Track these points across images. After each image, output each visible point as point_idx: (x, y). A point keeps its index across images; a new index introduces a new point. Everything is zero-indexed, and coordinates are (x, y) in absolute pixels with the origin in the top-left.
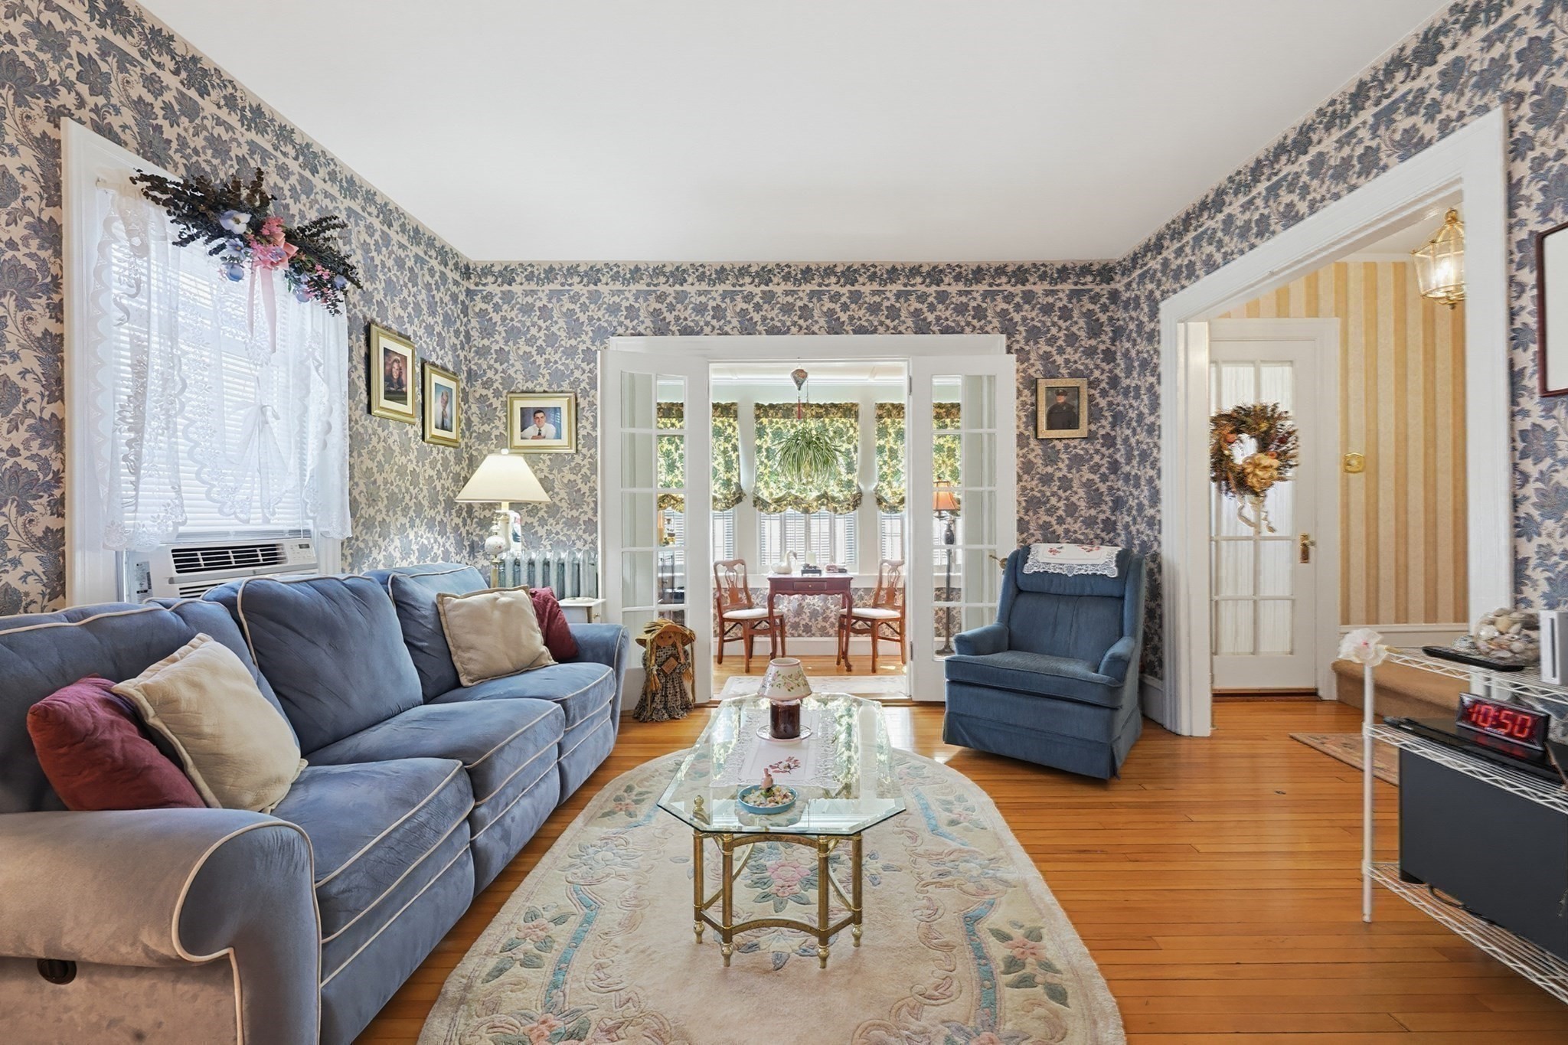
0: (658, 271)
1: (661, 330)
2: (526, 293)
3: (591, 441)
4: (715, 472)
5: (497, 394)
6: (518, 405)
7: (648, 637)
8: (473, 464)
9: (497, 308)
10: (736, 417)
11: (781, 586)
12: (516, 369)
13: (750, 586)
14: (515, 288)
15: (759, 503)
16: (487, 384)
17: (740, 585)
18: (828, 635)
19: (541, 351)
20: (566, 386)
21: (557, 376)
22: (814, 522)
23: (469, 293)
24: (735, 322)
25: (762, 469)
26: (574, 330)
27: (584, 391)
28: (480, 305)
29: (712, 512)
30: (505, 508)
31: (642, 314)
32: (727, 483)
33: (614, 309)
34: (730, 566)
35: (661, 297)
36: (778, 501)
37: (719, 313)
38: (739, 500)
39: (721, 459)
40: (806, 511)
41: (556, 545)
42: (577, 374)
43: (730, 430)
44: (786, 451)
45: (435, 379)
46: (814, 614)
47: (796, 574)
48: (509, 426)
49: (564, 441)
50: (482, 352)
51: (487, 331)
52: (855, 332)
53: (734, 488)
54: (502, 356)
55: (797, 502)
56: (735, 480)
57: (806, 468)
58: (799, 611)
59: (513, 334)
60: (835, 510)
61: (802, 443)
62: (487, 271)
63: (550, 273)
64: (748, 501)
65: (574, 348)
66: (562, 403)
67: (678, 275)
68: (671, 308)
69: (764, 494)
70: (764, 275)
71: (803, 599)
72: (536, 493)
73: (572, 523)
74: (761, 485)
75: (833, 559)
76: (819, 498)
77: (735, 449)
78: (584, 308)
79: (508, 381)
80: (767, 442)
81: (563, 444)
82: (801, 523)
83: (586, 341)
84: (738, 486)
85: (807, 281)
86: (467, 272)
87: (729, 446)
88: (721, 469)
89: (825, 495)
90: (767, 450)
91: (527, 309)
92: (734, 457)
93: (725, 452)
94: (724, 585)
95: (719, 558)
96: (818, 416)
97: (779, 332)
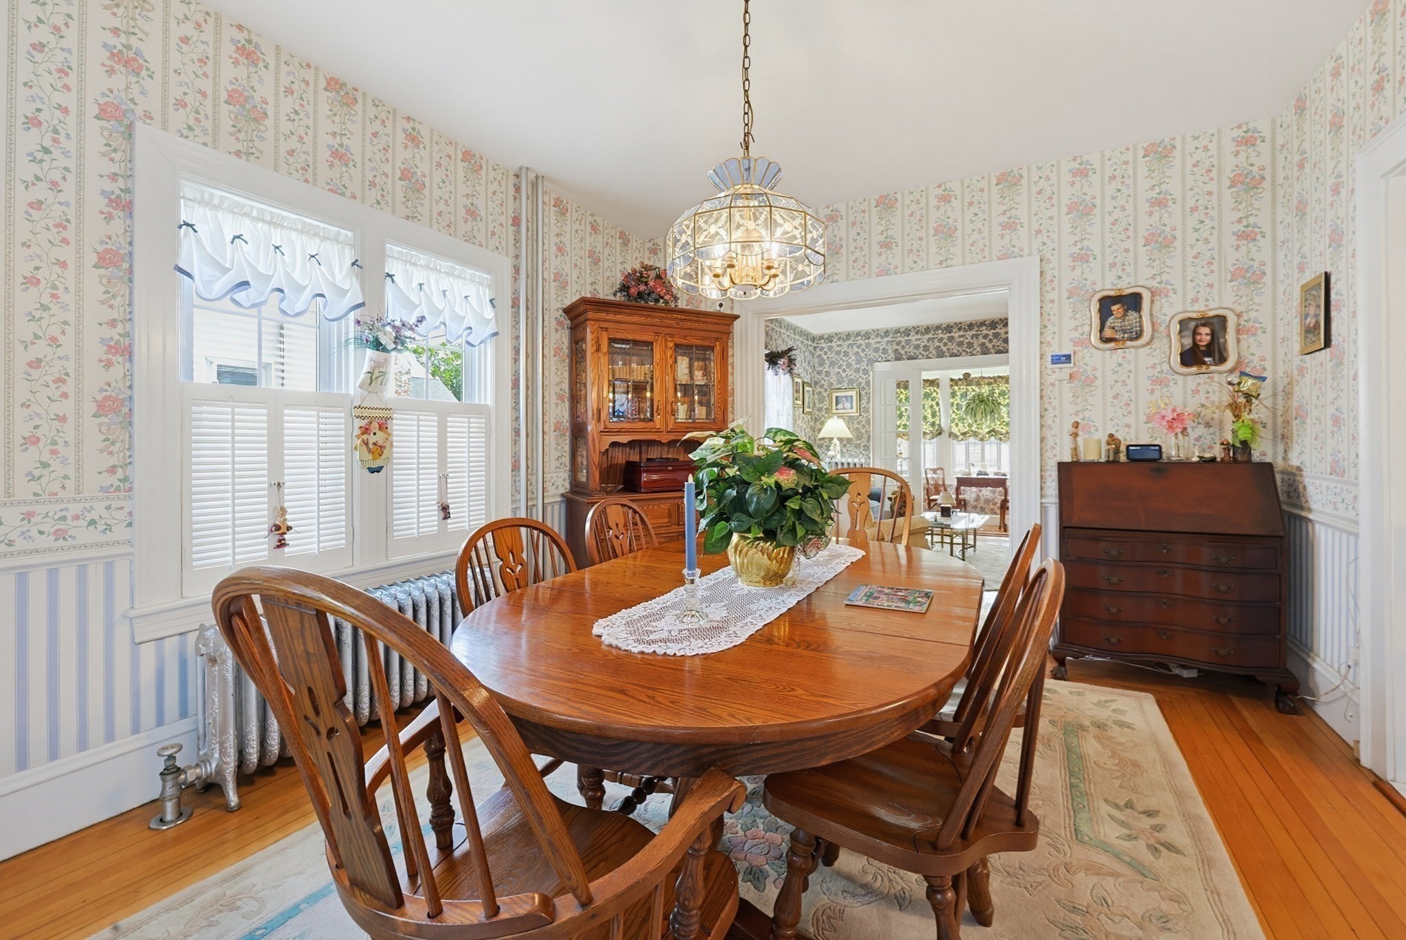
0: (897, 331)
1: (898, 359)
2: (838, 346)
3: (866, 409)
4: (925, 418)
5: (826, 390)
6: (835, 395)
7: (893, 496)
8: (823, 424)
9: (826, 353)
10: (938, 387)
11: (963, 482)
12: (834, 379)
13: (946, 483)
14: (833, 344)
15: (951, 434)
16: (822, 386)
17: (941, 483)
18: (996, 513)
19: (844, 371)
20: (855, 386)
21: (851, 381)
22: (987, 447)
23: (815, 348)
24: (934, 352)
25: (954, 416)
26: (859, 361)
27: (863, 388)
28: (818, 352)
29: (923, 440)
30: (836, 441)
31: (890, 351)
32: (933, 424)
33: (876, 350)
34: (934, 471)
35: (899, 343)
36: (964, 434)
37: (926, 348)
38: (940, 434)
39: (929, 411)
40: (982, 440)
41: (851, 456)
42: (860, 380)
43: (934, 394)
44: (968, 405)
45: (807, 388)
46: (987, 501)
47: (974, 476)
48: (831, 404)
49: (854, 410)
50: (819, 373)
51: (822, 364)
52: (996, 353)
53: (937, 427)
54: (828, 374)
55: (975, 434)
56: (937, 422)
57: (979, 416)
58: (977, 499)
59: (832, 364)
60: (1001, 439)
61: (977, 402)
62: (821, 337)
63: (848, 336)
64: (945, 435)
65: (859, 369)
66: (853, 393)
67: (907, 332)
68: (903, 347)
69: (955, 430)
70: (949, 328)
71: (980, 491)
72: (847, 434)
73: (857, 446)
74: (953, 425)
75: (999, 468)
76: (989, 432)
77: (938, 404)
78: (863, 351)
79: (830, 384)
80: (958, 400)
81: (854, 412)
82: (979, 448)
83: (864, 365)
84: (939, 425)
85: (971, 330)
86: (813, 340)
87: (934, 403)
88: (929, 416)
89: (993, 430)
90: (957, 404)
91: (838, 353)
92: (937, 409)
93: (932, 407)
94: (931, 482)
95: (929, 466)
96: (989, 384)
97: (956, 356)
